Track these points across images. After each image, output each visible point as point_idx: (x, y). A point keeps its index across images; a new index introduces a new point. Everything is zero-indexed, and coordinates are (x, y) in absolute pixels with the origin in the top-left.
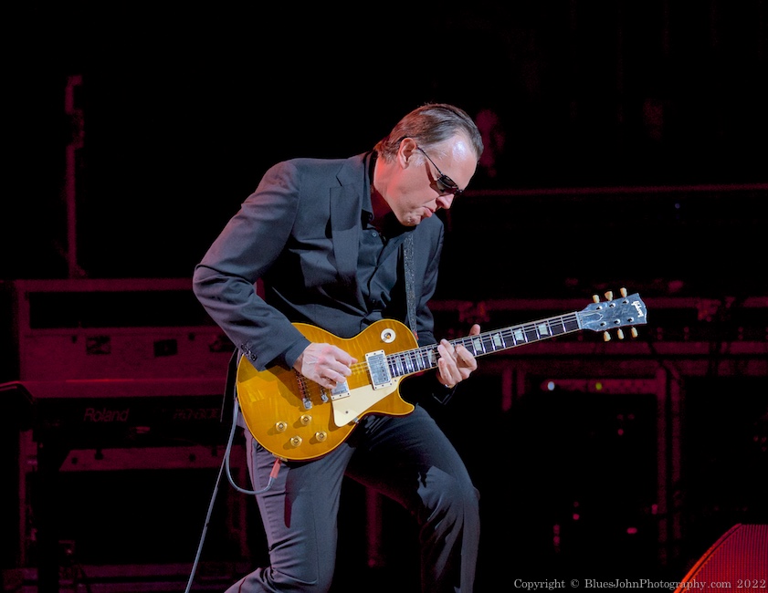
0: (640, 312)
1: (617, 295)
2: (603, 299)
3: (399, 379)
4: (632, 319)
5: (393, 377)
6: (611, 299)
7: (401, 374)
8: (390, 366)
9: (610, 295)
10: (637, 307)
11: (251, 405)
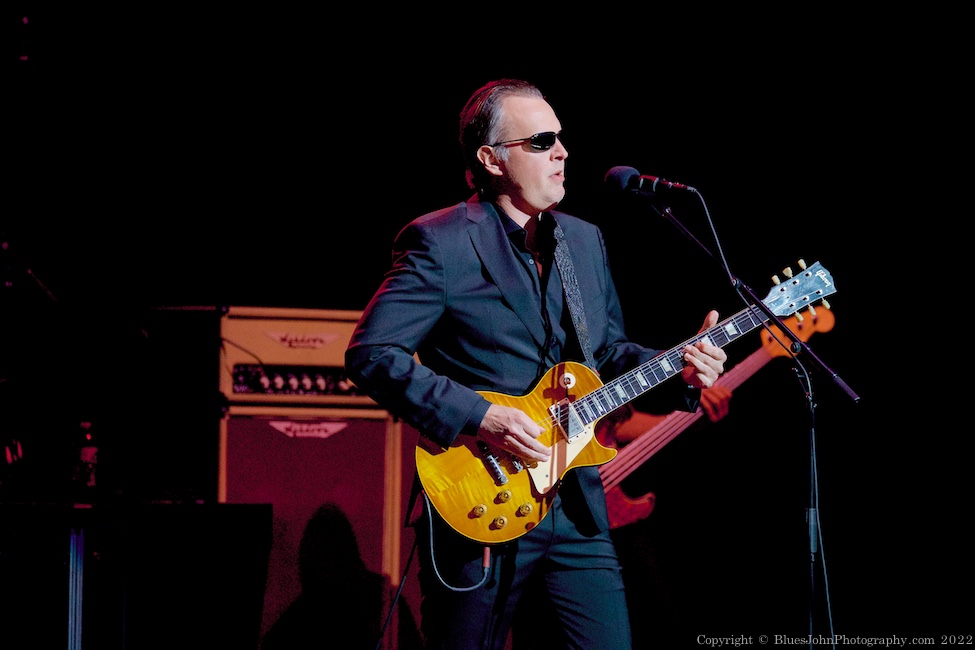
0: (826, 281)
1: (797, 270)
2: (784, 279)
3: (592, 425)
4: (821, 291)
5: (586, 424)
6: (791, 275)
7: (594, 418)
8: (580, 414)
9: (788, 271)
10: (822, 277)
11: (441, 495)
